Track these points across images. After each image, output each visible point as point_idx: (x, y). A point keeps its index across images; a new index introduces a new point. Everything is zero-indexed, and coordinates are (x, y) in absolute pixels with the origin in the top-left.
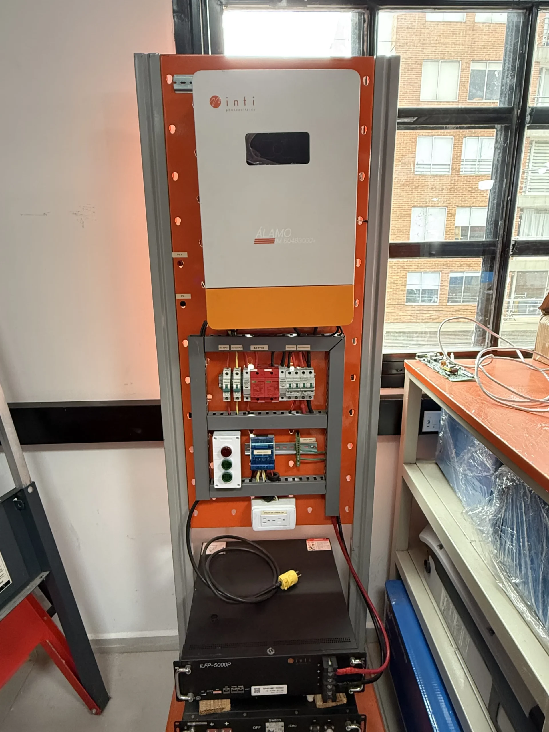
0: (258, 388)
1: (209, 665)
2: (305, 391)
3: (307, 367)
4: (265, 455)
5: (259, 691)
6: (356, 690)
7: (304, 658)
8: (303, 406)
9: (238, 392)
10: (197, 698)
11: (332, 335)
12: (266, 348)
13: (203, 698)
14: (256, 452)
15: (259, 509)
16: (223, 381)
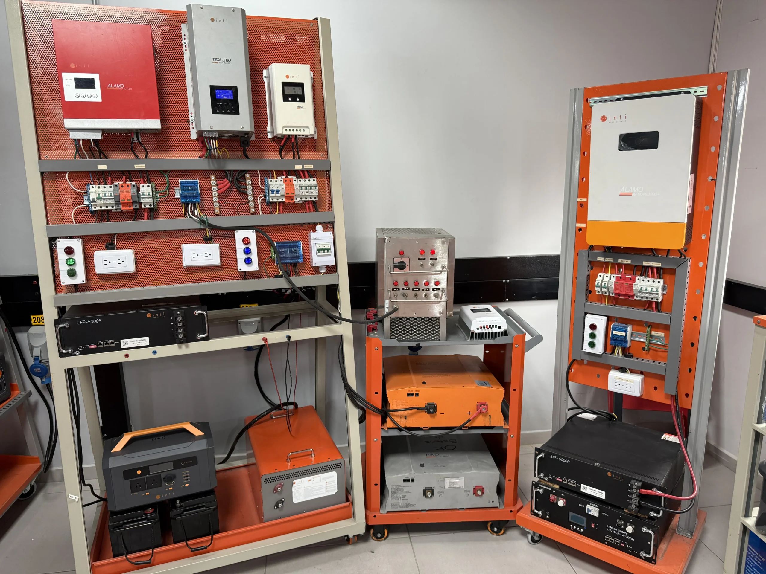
0: (619, 287)
1: (556, 457)
2: (652, 294)
3: (658, 278)
4: (621, 336)
5: (586, 490)
6: (656, 515)
7: (619, 475)
8: (654, 306)
9: (605, 288)
10: (547, 479)
11: (680, 257)
12: (629, 262)
13: (550, 481)
14: (615, 332)
15: (613, 374)
16: (597, 279)
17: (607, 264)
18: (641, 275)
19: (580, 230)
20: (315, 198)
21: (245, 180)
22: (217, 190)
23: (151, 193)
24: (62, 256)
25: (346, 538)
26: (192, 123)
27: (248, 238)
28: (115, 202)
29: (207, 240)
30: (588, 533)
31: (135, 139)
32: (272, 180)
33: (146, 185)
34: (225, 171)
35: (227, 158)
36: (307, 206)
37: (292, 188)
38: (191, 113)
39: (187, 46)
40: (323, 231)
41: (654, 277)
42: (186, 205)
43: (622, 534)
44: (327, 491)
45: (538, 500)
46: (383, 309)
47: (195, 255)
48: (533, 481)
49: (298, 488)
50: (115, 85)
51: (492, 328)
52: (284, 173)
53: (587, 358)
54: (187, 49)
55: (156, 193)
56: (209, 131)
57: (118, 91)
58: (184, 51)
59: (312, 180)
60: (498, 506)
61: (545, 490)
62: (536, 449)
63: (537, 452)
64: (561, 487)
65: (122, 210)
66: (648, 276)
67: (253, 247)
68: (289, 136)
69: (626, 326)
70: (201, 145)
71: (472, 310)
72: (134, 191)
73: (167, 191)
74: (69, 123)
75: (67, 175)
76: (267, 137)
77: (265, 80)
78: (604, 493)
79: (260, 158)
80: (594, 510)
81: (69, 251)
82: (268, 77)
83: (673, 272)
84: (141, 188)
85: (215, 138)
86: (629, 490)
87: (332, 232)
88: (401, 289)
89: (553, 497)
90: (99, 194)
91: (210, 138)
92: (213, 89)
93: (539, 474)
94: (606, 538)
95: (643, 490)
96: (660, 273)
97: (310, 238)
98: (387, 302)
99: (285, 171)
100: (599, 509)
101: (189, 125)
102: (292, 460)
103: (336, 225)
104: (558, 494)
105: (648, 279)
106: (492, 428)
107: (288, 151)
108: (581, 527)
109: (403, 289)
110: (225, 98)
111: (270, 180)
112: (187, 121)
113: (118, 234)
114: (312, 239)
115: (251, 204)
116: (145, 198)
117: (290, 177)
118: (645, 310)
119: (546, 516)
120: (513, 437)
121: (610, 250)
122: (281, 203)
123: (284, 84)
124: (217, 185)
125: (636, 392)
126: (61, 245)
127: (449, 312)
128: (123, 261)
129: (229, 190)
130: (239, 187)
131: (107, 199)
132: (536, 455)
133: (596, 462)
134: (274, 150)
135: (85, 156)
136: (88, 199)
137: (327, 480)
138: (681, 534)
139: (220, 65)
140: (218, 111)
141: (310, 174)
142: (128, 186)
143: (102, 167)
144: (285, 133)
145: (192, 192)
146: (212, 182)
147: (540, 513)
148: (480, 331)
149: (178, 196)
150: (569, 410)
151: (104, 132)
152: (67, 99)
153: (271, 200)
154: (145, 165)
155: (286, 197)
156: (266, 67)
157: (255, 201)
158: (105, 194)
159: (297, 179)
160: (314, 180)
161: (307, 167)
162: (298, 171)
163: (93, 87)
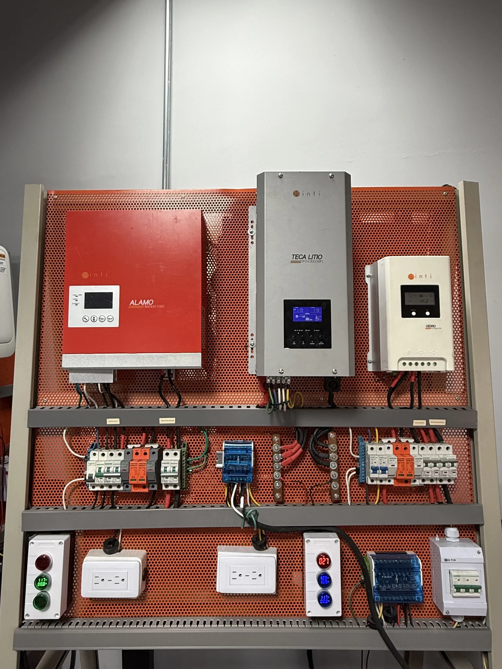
20: (450, 481)
21: (327, 443)
22: (281, 460)
23: (177, 469)
24: (32, 571)
26: (252, 349)
27: (326, 555)
28: (122, 481)
29: (259, 546)
31: (167, 375)
32: (373, 446)
33: (171, 452)
34: (295, 429)
35: (300, 406)
36: (432, 494)
37: (409, 465)
38: (252, 335)
39: (254, 237)
40: (462, 544)
42: (230, 486)
47: (237, 575)
50: (141, 301)
52: (393, 432)
54: (254, 240)
55: (187, 462)
56: (275, 377)
57: (145, 310)
58: (250, 244)
59: (444, 447)
65: (132, 493)
67: (335, 572)
68: (407, 372)
70: (262, 390)
72: (152, 466)
73: (205, 458)
74: (69, 361)
75: (65, 431)
76: (365, 369)
77: (368, 280)
81: (44, 563)
82: (375, 277)
84: (165, 457)
85: (285, 388)
87: (480, 549)
90: (101, 467)
91: (277, 387)
92: (289, 306)
99: (395, 426)
101: (248, 352)
103: (485, 529)
107: (401, 395)
110: (307, 319)
111: (369, 446)
112: (245, 347)
113: (123, 530)
114: (443, 560)
115: (335, 483)
116: (167, 477)
117: (403, 440)
122: (386, 487)
123: (405, 289)
124: (282, 451)
126: (36, 548)
128: (123, 580)
129: (301, 459)
130: (317, 455)
131: (109, 477)
134: (377, 391)
135: (93, 402)
139: (305, 265)
140: (294, 343)
141: (440, 437)
142: (146, 452)
143: (113, 422)
144: (401, 368)
145: (241, 464)
146: (275, 446)
149: (220, 464)
151: (117, 373)
152: (71, 325)
153: (369, 482)
154: (174, 419)
155: (396, 479)
157: (341, 480)
158: (109, 468)
159: (416, 446)
160: (448, 448)
161: (434, 422)
162: (419, 429)
163: (109, 305)
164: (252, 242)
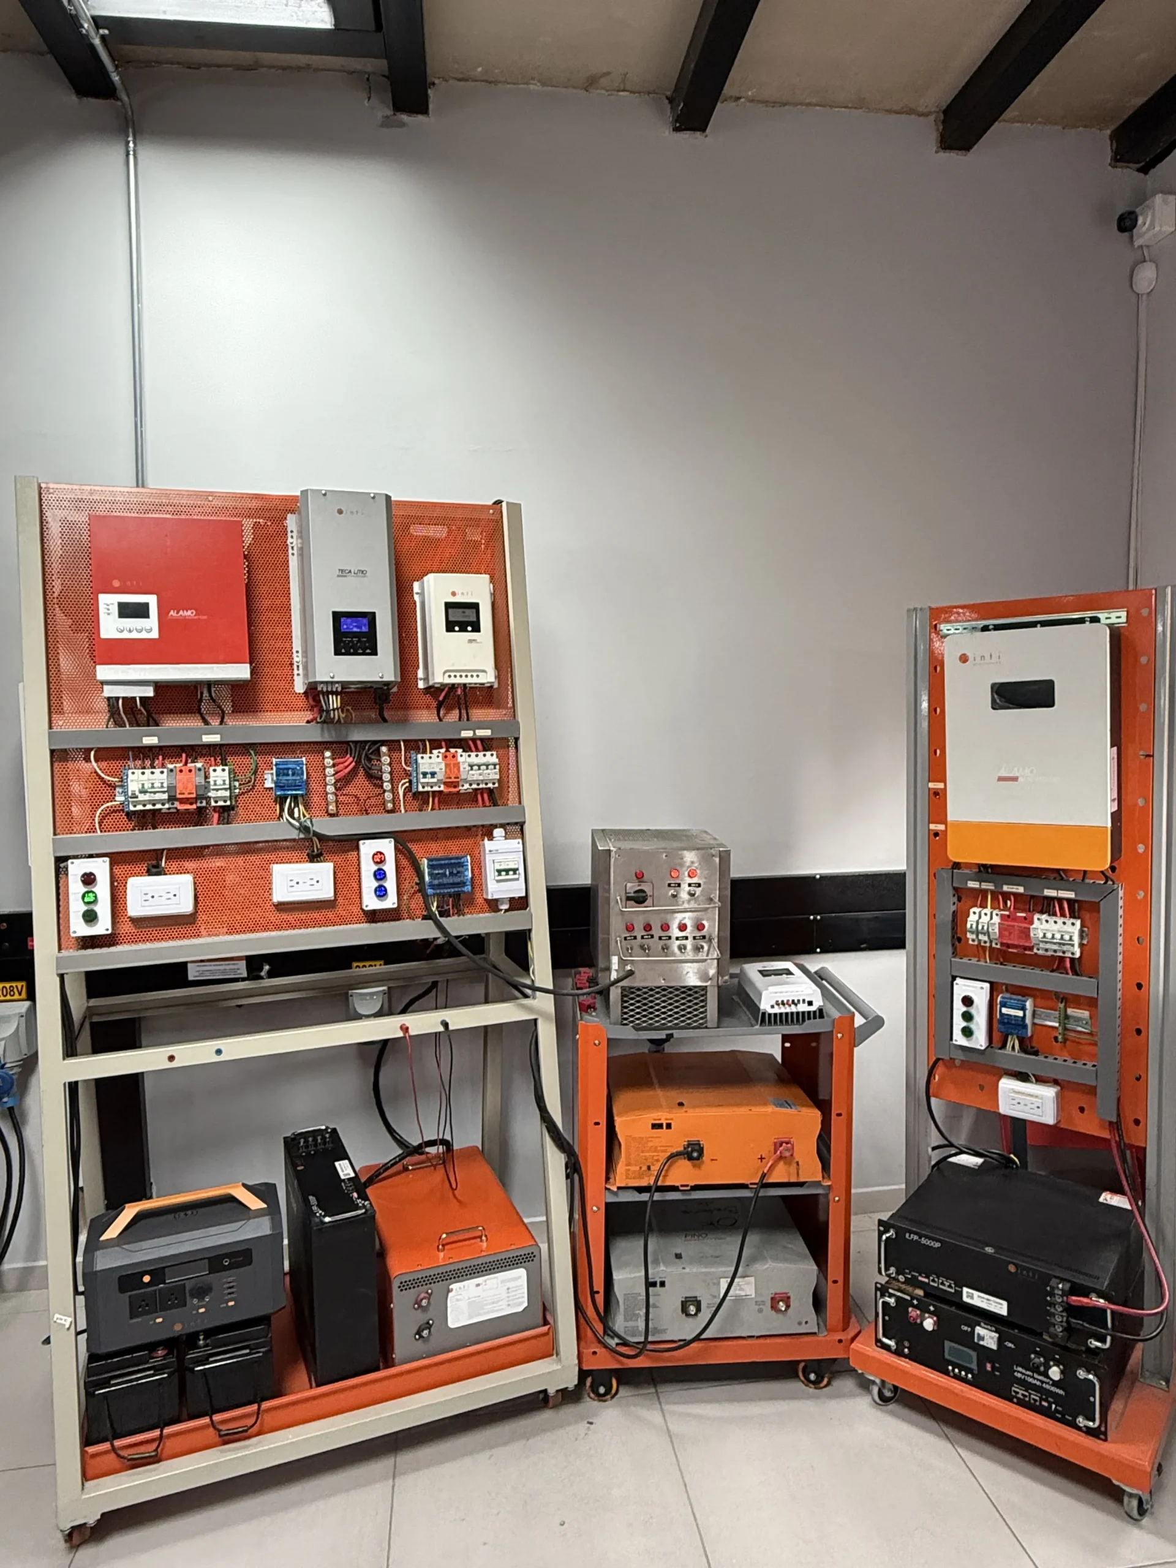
0: (1007, 933)
1: (916, 1237)
2: (1064, 944)
3: (1070, 917)
4: (1015, 1016)
5: (972, 1297)
6: (1099, 1344)
7: (1028, 1269)
8: (1068, 964)
9: (985, 934)
10: (901, 1278)
11: (1106, 883)
12: (1021, 890)
13: (907, 1282)
14: (1004, 1010)
15: (1007, 1085)
16: (969, 919)
17: (984, 893)
18: (1042, 912)
19: (936, 834)
20: (494, 784)
21: (379, 756)
22: (334, 775)
23: (227, 782)
24: (75, 887)
25: (541, 1396)
26: (298, 666)
27: (381, 853)
28: (169, 796)
29: (314, 858)
30: (981, 1382)
31: (206, 694)
32: (424, 755)
33: (219, 768)
34: (348, 743)
35: (351, 723)
36: (479, 797)
37: (455, 769)
38: (297, 652)
39: (295, 548)
40: (506, 839)
41: (1063, 915)
42: (282, 800)
43: (1042, 1382)
44: (509, 1305)
45: (887, 1318)
46: (608, 973)
47: (294, 883)
48: (876, 1283)
49: (458, 1300)
50: (181, 611)
51: (796, 1005)
52: (443, 744)
53: (960, 1056)
54: (295, 552)
55: (235, 780)
56: (327, 683)
57: (186, 621)
58: (290, 554)
59: (488, 753)
60: (816, 1330)
61: (898, 1299)
62: (881, 1223)
63: (882, 1229)
64: (926, 1295)
65: (178, 810)
66: (1055, 914)
67: (390, 868)
68: (453, 685)
69: (1023, 999)
70: (312, 702)
71: (760, 972)
72: (200, 780)
73: (253, 777)
74: (104, 672)
75: (92, 753)
76: (416, 687)
77: (416, 598)
78: (1005, 1304)
79: (404, 721)
80: (988, 1337)
81: (89, 879)
82: (422, 594)
83: (1094, 907)
84: (212, 774)
85: (336, 693)
86: (1048, 1298)
87: (520, 841)
88: (639, 937)
89: (913, 1313)
90: (143, 785)
91: (328, 693)
92: (337, 616)
93: (887, 1269)
94: (1015, 1391)
95: (1074, 1298)
96: (1074, 909)
97: (485, 850)
98: (615, 960)
99: (445, 740)
100: (997, 1335)
101: (293, 670)
102: (447, 1247)
103: (527, 828)
104: (923, 1308)
105: (1054, 918)
106: (801, 1185)
107: (449, 709)
108: (969, 1370)
109: (642, 937)
110: (355, 630)
111: (419, 756)
112: (289, 664)
113: (169, 849)
114: (487, 852)
115: (388, 796)
116: (217, 790)
117: (452, 750)
118: (1052, 971)
119: (903, 1350)
120: (838, 1201)
121: (986, 871)
122: (437, 794)
123: (449, 606)
124: (334, 765)
125: (1048, 1117)
126: (76, 869)
127: (722, 977)
128: (175, 895)
129: (354, 772)
130: (370, 769)
131: (155, 793)
132: (880, 1234)
133: (988, 1246)
134: (428, 707)
135: (124, 721)
136: (125, 793)
137: (509, 1285)
138: (1148, 1381)
139: (351, 580)
140: (343, 651)
141: (486, 744)
142: (190, 771)
143: (151, 741)
144: (447, 681)
145: (294, 778)
146: (326, 761)
147: (891, 1343)
148: (776, 1010)
149: (269, 784)
150: (934, 1149)
151: (159, 686)
152: (104, 635)
153: (421, 789)
154: (219, 736)
155: (445, 783)
156: (420, 578)
157: (394, 791)
158: (153, 784)
159: (464, 754)
160: (492, 755)
161: (481, 733)
162: (466, 740)
163: (145, 615)
164: (293, 554)
